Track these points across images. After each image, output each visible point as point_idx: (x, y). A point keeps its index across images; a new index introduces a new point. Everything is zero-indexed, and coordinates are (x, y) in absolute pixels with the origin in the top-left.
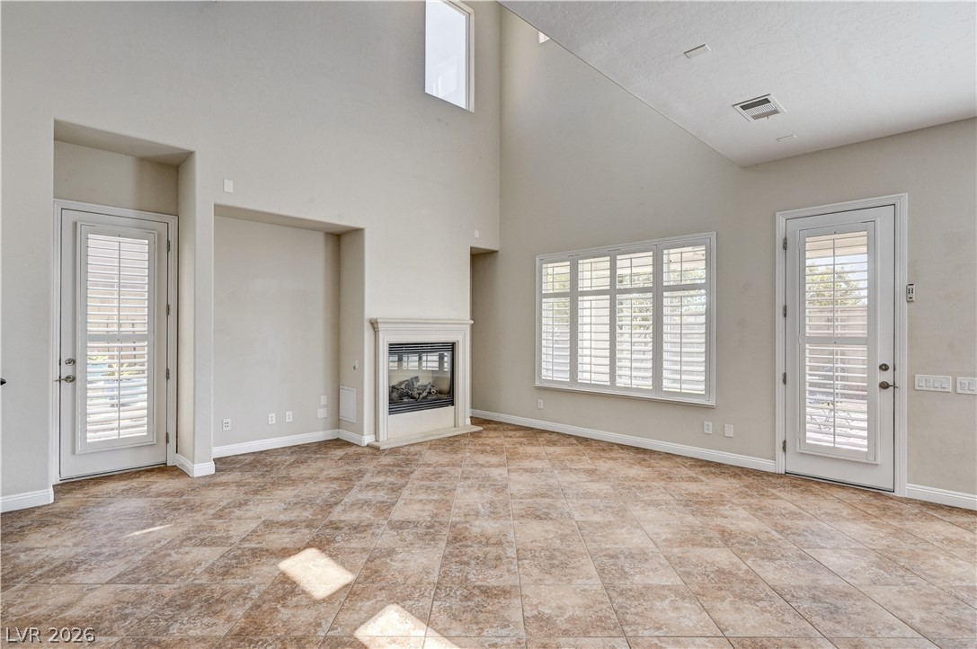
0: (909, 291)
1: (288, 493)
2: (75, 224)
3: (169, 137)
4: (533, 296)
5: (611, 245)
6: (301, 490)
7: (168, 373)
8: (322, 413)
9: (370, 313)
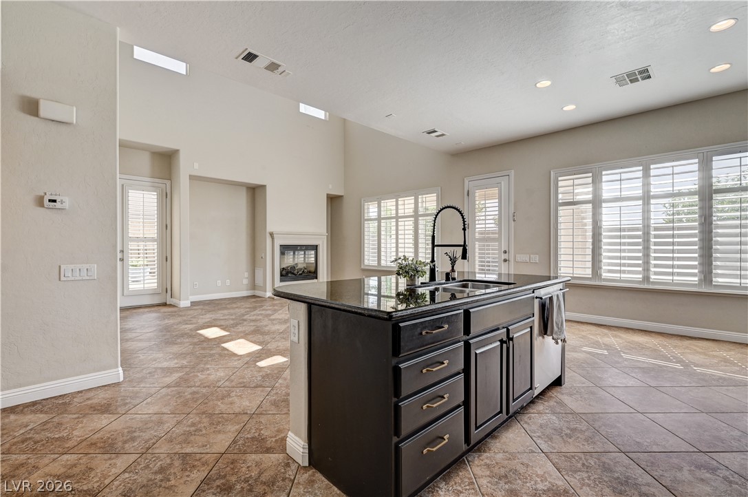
0: (514, 216)
1: (226, 312)
2: (123, 185)
3: (167, 144)
4: (360, 221)
5: (396, 193)
6: (232, 311)
7: (167, 259)
8: (245, 282)
9: (270, 228)
